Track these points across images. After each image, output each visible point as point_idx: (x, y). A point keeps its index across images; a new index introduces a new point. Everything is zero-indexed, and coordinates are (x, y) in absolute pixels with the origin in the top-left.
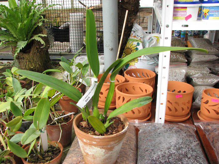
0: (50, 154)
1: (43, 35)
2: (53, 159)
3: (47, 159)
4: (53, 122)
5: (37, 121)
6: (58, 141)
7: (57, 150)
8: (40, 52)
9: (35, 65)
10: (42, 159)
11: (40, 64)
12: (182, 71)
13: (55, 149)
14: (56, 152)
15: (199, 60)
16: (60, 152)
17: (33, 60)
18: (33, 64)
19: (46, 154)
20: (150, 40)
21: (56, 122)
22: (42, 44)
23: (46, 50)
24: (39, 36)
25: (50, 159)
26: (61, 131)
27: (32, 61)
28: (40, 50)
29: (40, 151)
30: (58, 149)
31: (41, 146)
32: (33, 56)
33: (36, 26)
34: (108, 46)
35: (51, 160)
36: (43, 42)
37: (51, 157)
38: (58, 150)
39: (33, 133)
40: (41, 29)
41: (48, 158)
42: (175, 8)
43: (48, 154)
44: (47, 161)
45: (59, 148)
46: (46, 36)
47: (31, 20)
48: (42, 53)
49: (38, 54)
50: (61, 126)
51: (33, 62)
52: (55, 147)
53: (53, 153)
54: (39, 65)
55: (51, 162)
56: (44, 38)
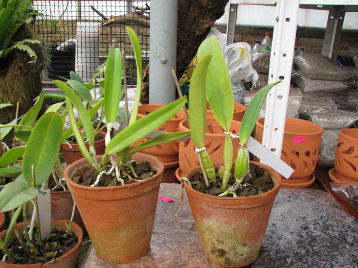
0: (55, 244)
1: (33, 42)
2: (62, 255)
3: (48, 255)
4: (56, 187)
5: (32, 166)
6: (71, 220)
7: (69, 237)
8: (26, 74)
9: (16, 98)
10: (38, 256)
11: (24, 97)
13: (65, 236)
14: (68, 242)
15: (315, 89)
16: (76, 240)
17: (12, 89)
18: (12, 97)
19: (47, 244)
20: (230, 52)
21: (62, 186)
22: (31, 56)
23: (37, 71)
24: (26, 44)
25: (55, 255)
26: (75, 202)
27: (10, 91)
28: (25, 71)
29: (34, 238)
30: (72, 235)
31: (35, 229)
32: (12, 82)
33: (21, 24)
34: (159, 55)
35: (58, 256)
36: (32, 53)
37: (58, 250)
38: (73, 237)
39: (23, 190)
40: (29, 33)
41: (52, 253)
43: (51, 246)
44: (49, 259)
45: (73, 232)
46: (39, 42)
47: (12, 13)
48: (29, 77)
49: (22, 78)
51: (12, 93)
52: (65, 232)
53: (62, 244)
54: (23, 98)
55: (58, 261)
56: (34, 47)
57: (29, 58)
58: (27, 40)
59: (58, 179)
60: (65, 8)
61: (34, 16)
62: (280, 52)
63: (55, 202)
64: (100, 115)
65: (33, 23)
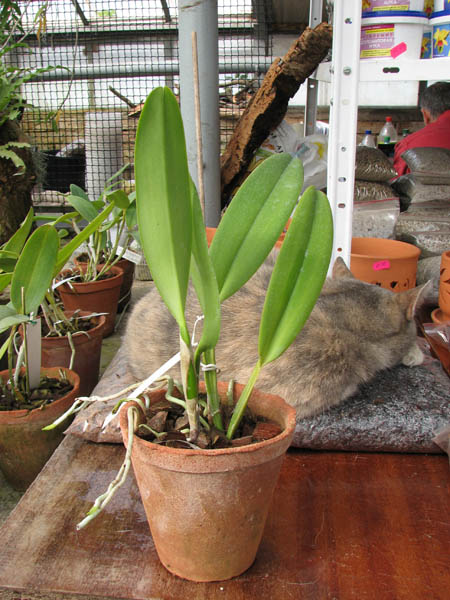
0: (45, 391)
1: (20, 145)
3: (36, 403)
4: (49, 333)
6: (71, 367)
7: (63, 385)
8: (11, 192)
10: (24, 404)
11: (8, 225)
12: (386, 218)
13: (57, 385)
14: (61, 390)
15: (429, 198)
16: (72, 388)
19: (36, 392)
20: (301, 150)
21: (58, 332)
22: (17, 166)
23: (25, 188)
24: (10, 148)
26: (73, 351)
28: (9, 187)
30: (66, 383)
31: (20, 378)
33: (2, 121)
34: (194, 157)
35: (49, 402)
36: (18, 162)
37: (49, 400)
38: (67, 386)
40: (15, 133)
42: (364, 28)
43: (40, 394)
44: (38, 406)
45: (68, 381)
46: (29, 146)
48: (15, 197)
49: (4, 198)
50: (73, 337)
52: (58, 381)
53: (53, 393)
54: (7, 228)
55: (48, 408)
56: (22, 153)
57: (15, 169)
58: (11, 144)
59: (52, 324)
60: (66, 93)
61: (22, 109)
62: (338, 145)
63: (47, 352)
64: (114, 246)
65: (20, 118)
